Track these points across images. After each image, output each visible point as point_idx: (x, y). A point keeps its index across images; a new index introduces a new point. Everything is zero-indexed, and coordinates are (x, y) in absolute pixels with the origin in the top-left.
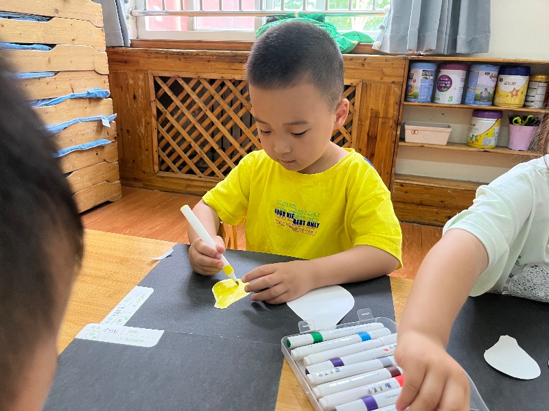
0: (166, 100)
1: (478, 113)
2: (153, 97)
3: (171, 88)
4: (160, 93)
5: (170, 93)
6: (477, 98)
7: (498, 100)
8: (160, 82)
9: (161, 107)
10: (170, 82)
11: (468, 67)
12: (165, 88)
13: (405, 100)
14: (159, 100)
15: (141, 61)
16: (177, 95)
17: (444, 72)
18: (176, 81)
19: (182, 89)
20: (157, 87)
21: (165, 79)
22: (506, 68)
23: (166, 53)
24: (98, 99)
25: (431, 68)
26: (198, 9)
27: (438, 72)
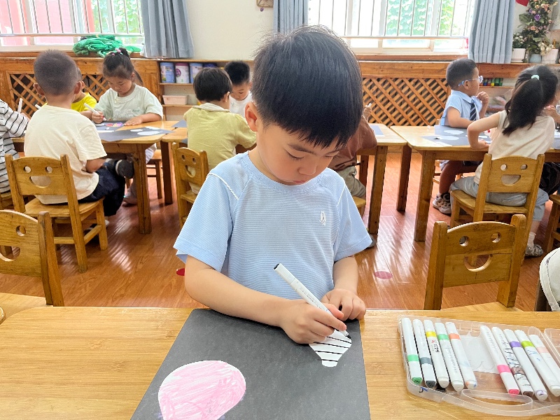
0: (19, 89)
2: (10, 87)
3: (22, 81)
4: (15, 84)
5: (21, 84)
8: (14, 78)
9: (17, 93)
10: (21, 77)
12: (19, 81)
13: (161, 82)
14: (15, 89)
16: (26, 85)
17: (177, 67)
18: (25, 77)
19: (30, 81)
20: (13, 81)
21: (18, 76)
23: (16, 60)
25: (170, 65)
26: (36, 33)
27: (174, 67)
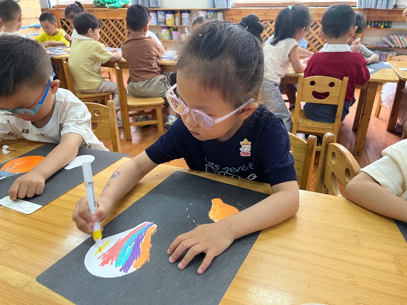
1: (163, 28)
4: (63, 25)
6: (160, 23)
7: (167, 23)
8: (63, 21)
11: (156, 12)
15: (55, 13)
20: (62, 23)
22: (166, 12)
24: (39, 28)
